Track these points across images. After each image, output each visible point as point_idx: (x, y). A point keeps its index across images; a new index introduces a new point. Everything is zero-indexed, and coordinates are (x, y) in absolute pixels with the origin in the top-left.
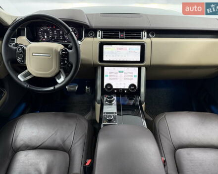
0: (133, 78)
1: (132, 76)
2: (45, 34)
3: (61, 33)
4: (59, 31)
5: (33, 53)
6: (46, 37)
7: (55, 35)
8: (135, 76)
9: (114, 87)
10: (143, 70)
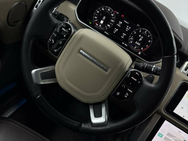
2: (104, 18)
3: (128, 29)
4: (127, 25)
5: (81, 49)
6: (102, 22)
7: (117, 27)
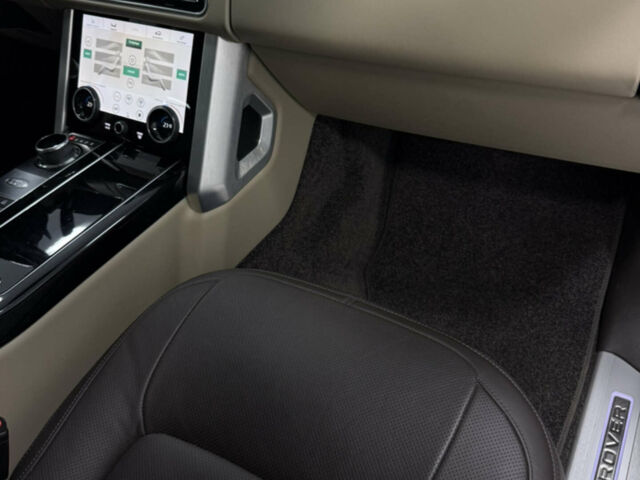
0: (173, 79)
8: (180, 74)
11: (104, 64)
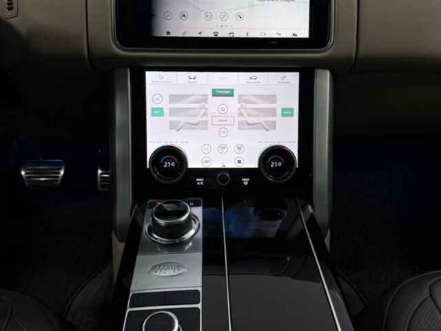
0: (278, 118)
1: (273, 112)
8: (286, 112)
9: (192, 164)
10: (324, 82)
11: (183, 119)
